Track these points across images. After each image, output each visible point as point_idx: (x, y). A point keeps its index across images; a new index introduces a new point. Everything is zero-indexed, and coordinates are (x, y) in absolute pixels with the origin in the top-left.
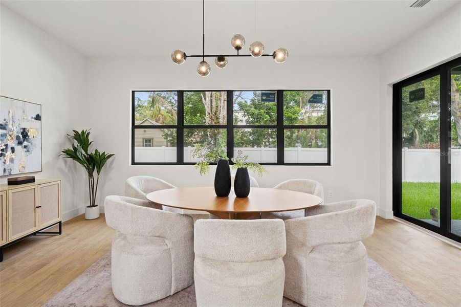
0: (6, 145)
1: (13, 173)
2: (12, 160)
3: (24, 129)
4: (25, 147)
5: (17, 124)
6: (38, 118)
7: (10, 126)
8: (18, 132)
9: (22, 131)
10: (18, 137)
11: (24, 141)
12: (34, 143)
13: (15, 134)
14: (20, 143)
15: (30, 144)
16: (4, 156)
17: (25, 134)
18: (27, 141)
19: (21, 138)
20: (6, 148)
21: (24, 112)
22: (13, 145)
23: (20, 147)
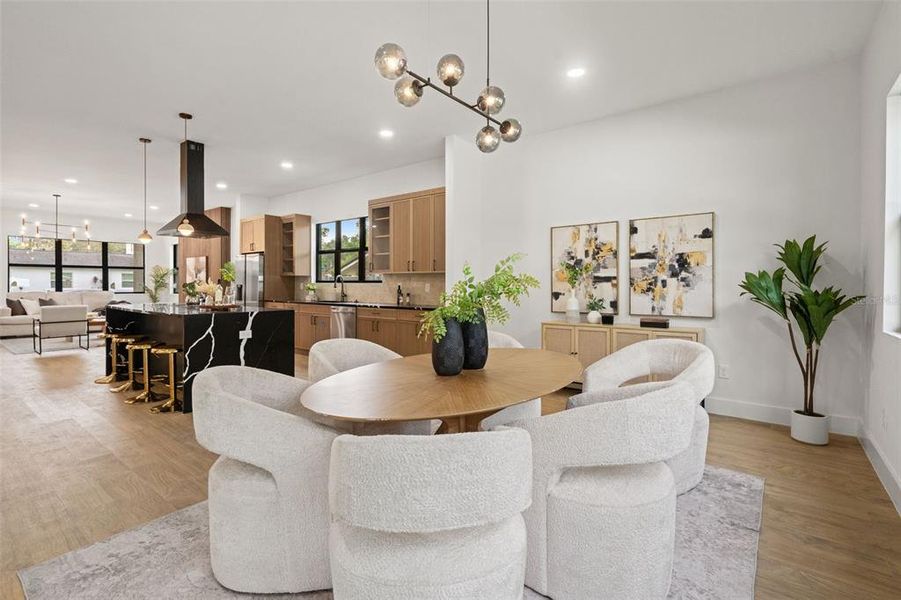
0: (656, 278)
1: (663, 313)
2: (663, 297)
3: (681, 255)
4: (683, 280)
5: (670, 249)
6: (707, 234)
7: (660, 254)
8: (671, 260)
9: (677, 257)
10: (671, 267)
11: (681, 271)
12: (697, 273)
13: (667, 262)
14: (674, 275)
15: (690, 275)
16: (653, 291)
17: (683, 262)
18: (687, 271)
19: (677, 267)
20: (656, 281)
21: (681, 231)
22: (665, 277)
23: (674, 279)
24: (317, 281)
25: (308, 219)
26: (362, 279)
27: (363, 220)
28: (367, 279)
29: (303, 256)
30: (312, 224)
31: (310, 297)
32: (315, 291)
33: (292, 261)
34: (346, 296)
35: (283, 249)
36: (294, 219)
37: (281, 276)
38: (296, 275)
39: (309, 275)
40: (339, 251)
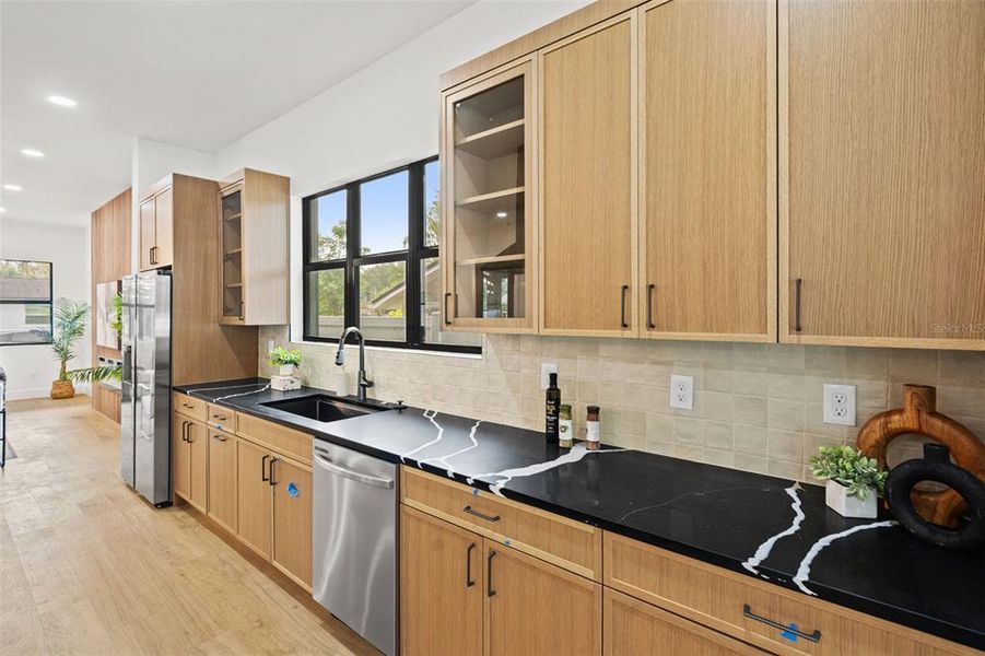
24: (306, 338)
25: (284, 183)
26: (415, 337)
27: (417, 170)
28: (428, 340)
29: (268, 276)
30: (292, 198)
31: (282, 381)
32: (296, 364)
33: (240, 287)
34: (371, 384)
35: (225, 260)
36: (243, 182)
37: (221, 326)
38: (247, 324)
39: (284, 322)
40: (355, 261)
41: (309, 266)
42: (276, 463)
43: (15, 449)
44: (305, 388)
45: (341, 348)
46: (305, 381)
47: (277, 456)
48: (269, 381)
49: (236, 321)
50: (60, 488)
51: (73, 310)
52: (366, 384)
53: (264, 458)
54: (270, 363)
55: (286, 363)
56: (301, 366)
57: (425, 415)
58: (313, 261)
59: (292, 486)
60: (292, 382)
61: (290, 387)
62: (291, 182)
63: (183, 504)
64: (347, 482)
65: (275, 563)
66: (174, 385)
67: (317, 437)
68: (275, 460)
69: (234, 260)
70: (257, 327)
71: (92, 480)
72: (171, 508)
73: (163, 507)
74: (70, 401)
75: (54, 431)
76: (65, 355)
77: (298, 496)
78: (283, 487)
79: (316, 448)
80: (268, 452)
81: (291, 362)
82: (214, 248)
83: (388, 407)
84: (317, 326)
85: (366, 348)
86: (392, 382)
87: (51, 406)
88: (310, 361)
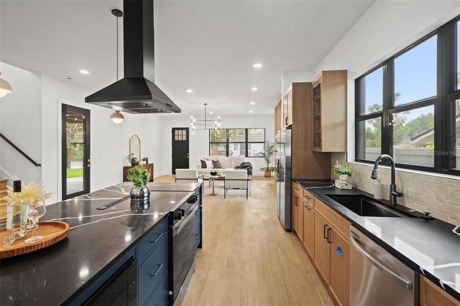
24: (357, 160)
26: (444, 164)
29: (334, 126)
30: (348, 81)
31: (341, 183)
32: (350, 175)
33: (320, 133)
34: (401, 195)
35: (314, 120)
36: (321, 79)
37: (313, 152)
38: (323, 151)
39: (343, 151)
40: (390, 111)
41: (360, 118)
42: (331, 230)
43: (252, 193)
44: (355, 189)
45: (376, 167)
46: (355, 185)
47: (332, 227)
48: (334, 182)
49: (318, 150)
50: (259, 211)
51: (270, 145)
52: (397, 194)
53: (325, 226)
54: (335, 173)
55: (343, 173)
56: (353, 176)
57: (454, 231)
58: (362, 114)
59: (339, 249)
60: (346, 185)
61: (345, 187)
62: (348, 72)
63: (295, 233)
64: (374, 268)
65: (330, 287)
66: (293, 178)
67: (353, 225)
68: (330, 229)
69: (318, 119)
70: (330, 153)
71: (269, 211)
72: (291, 233)
73: (288, 231)
74: (269, 178)
75: (263, 189)
76: (268, 162)
77: (342, 256)
78: (334, 246)
79: (352, 231)
80: (327, 223)
81: (346, 173)
82: (310, 114)
83: (415, 214)
84: (364, 153)
85: (396, 169)
86: (419, 196)
87: (264, 180)
88: (358, 174)
